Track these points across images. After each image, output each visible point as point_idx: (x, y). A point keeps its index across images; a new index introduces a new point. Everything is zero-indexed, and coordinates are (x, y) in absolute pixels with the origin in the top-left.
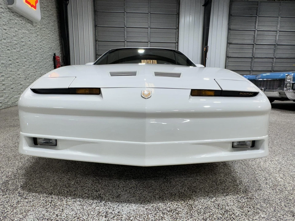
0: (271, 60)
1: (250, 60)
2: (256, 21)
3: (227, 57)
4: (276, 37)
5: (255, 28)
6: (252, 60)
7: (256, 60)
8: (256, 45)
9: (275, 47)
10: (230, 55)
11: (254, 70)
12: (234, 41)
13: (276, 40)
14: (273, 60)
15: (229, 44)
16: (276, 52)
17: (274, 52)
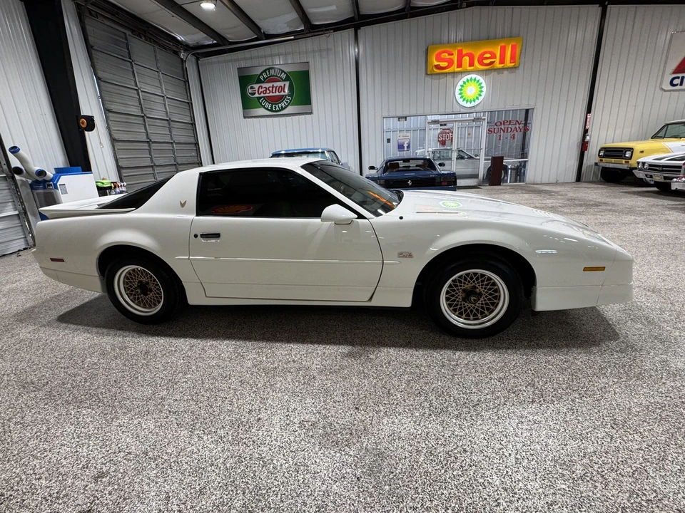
0: (169, 147)
1: (146, 146)
2: (133, 71)
3: (114, 141)
4: (165, 106)
5: (137, 86)
6: (149, 146)
7: (154, 146)
8: (148, 117)
9: (169, 124)
10: (116, 136)
11: (157, 164)
12: (113, 106)
13: (167, 113)
14: (173, 147)
15: (107, 111)
16: (173, 133)
17: (171, 132)
